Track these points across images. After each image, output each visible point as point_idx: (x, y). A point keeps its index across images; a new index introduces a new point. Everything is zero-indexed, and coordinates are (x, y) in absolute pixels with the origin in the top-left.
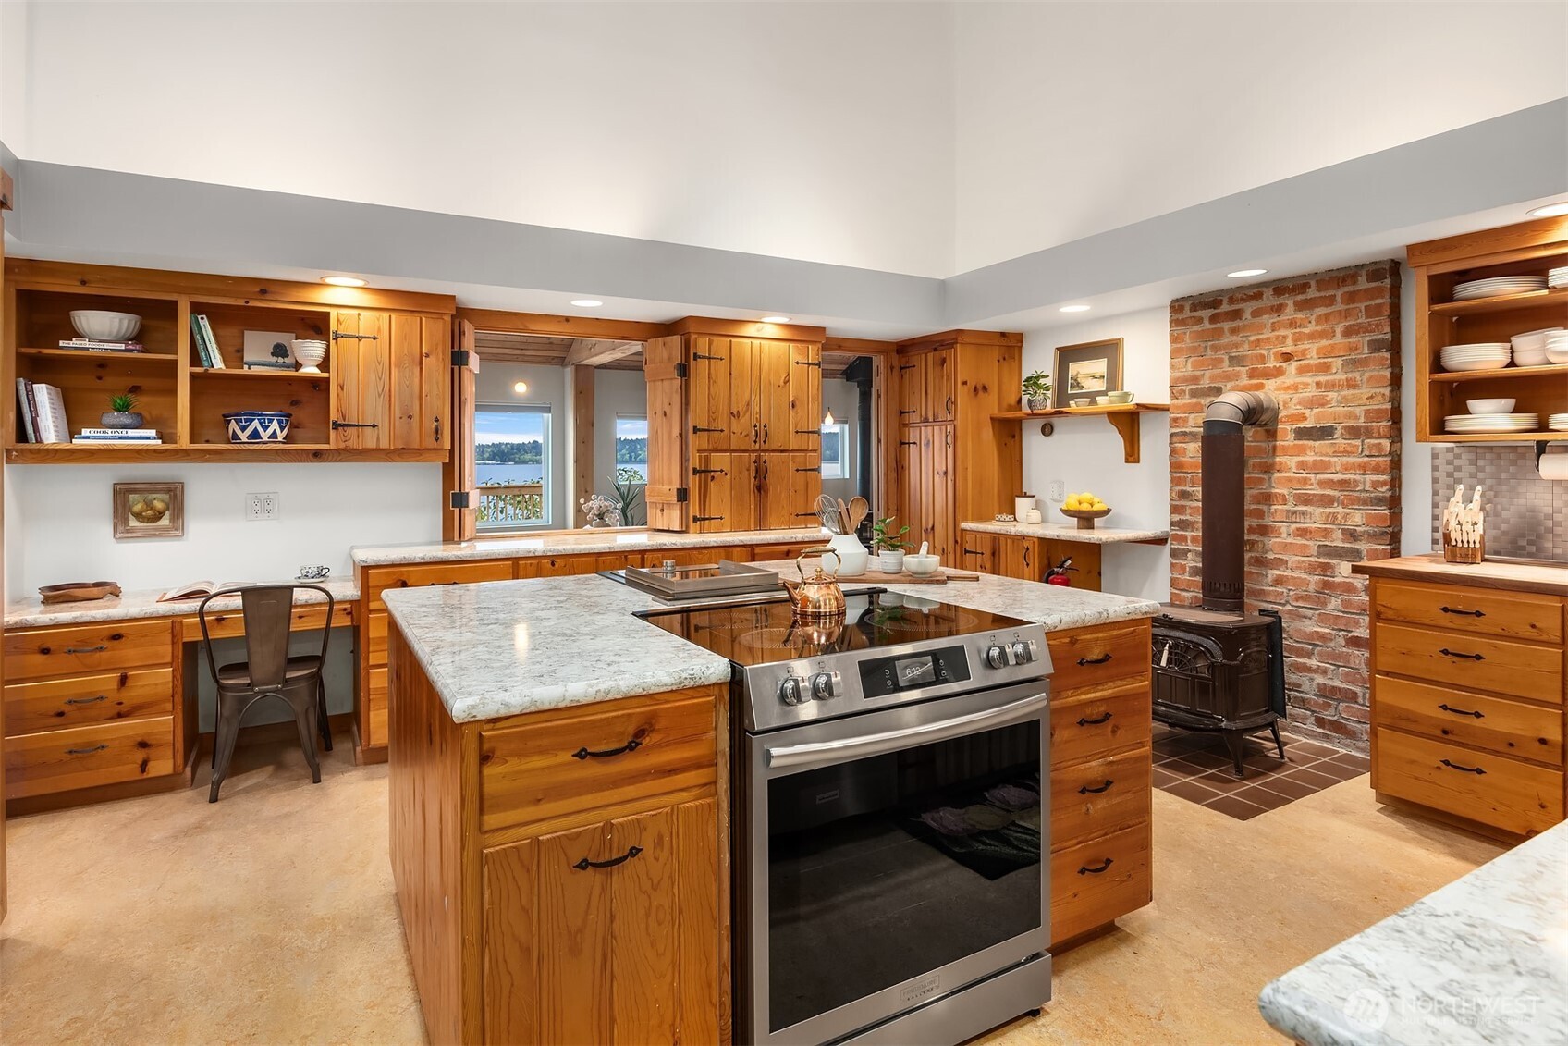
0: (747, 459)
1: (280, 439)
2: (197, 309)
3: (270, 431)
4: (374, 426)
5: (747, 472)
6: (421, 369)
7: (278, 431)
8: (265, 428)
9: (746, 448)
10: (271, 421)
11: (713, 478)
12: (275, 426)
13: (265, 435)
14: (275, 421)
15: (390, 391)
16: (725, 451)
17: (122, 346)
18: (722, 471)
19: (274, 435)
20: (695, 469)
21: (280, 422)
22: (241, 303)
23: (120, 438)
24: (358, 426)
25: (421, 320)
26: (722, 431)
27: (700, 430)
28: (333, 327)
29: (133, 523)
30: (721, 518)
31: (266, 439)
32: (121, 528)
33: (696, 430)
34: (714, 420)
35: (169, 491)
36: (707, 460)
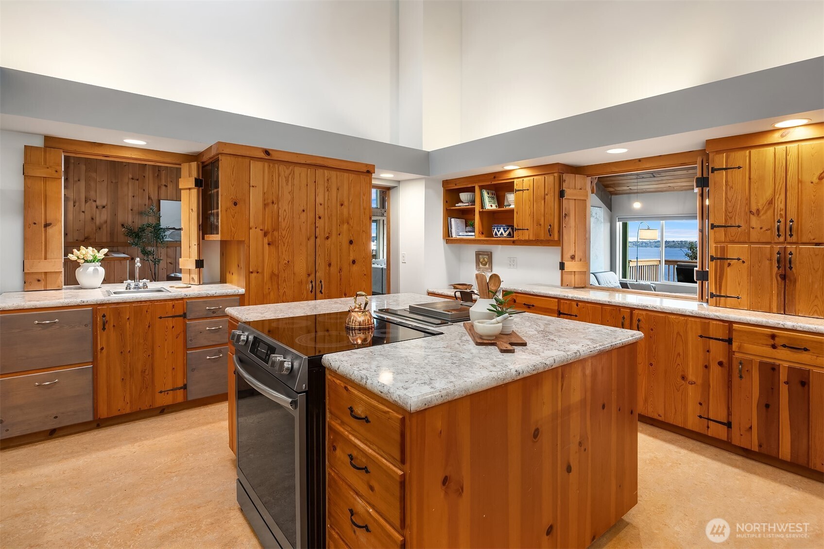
0: (768, 251)
1: (505, 236)
2: (482, 188)
3: (500, 232)
4: (527, 229)
5: (768, 262)
6: (545, 201)
7: (503, 232)
8: (499, 231)
9: (769, 240)
10: (500, 228)
11: (729, 265)
12: (502, 230)
13: (499, 234)
14: (502, 229)
15: (533, 213)
16: (744, 243)
17: (467, 204)
18: (739, 259)
19: (502, 234)
20: (712, 257)
21: (504, 229)
22: (490, 183)
23: (467, 236)
24: (523, 229)
25: (545, 177)
26: (739, 226)
27: (716, 227)
28: (515, 187)
29: (481, 266)
30: (738, 298)
31: (499, 236)
32: (478, 267)
33: (713, 227)
34: (731, 218)
35: (488, 255)
36: (723, 249)
